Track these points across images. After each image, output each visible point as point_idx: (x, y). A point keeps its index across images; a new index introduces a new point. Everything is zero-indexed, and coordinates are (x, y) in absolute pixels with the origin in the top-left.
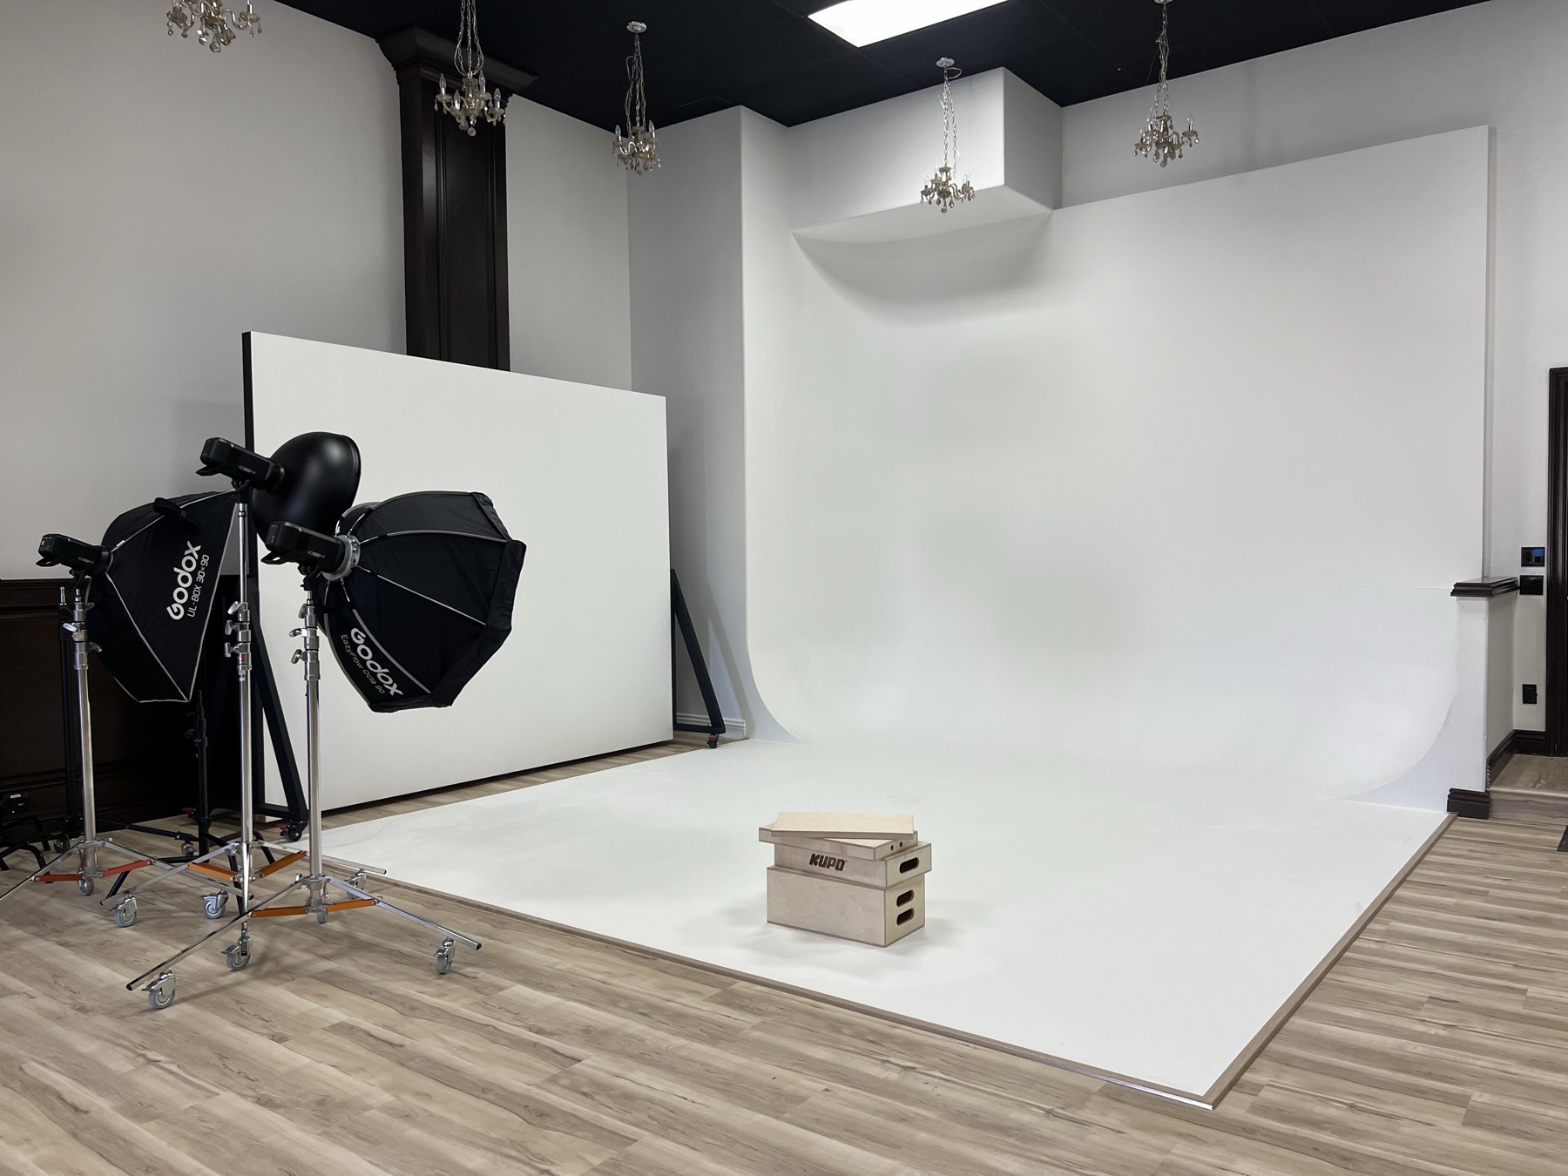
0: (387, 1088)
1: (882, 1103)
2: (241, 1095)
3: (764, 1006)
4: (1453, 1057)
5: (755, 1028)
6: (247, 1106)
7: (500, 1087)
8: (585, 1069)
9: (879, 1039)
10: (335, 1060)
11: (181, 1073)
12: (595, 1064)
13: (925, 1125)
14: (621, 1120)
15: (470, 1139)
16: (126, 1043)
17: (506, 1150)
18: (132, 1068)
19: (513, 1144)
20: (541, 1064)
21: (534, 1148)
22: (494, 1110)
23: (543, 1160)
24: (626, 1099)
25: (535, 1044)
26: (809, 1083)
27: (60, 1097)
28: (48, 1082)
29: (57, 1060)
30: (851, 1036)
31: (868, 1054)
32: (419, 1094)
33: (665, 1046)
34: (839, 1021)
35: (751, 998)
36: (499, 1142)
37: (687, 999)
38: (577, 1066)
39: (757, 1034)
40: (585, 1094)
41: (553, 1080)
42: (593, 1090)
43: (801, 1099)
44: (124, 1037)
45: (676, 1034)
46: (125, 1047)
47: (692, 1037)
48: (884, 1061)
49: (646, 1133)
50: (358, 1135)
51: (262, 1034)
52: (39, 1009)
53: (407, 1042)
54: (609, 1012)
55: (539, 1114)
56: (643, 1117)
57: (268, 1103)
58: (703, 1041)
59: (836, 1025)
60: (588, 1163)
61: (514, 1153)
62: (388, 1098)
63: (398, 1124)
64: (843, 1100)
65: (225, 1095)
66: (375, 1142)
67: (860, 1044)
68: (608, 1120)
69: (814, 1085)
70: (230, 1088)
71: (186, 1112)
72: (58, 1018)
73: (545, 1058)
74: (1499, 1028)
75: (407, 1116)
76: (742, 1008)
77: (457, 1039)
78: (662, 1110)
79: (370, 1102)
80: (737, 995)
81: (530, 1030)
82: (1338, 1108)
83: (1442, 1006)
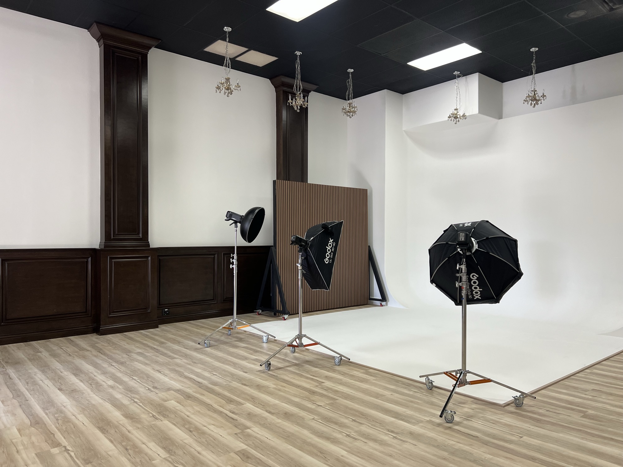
0: (274, 384)
1: (407, 398)
2: (238, 383)
3: (377, 376)
4: (589, 403)
5: (374, 380)
6: (240, 385)
7: (303, 386)
8: (325, 385)
9: (409, 385)
10: (260, 378)
11: (222, 377)
12: (328, 384)
13: (417, 403)
14: (335, 396)
15: (295, 396)
16: (207, 370)
17: (304, 399)
18: (210, 375)
19: (306, 397)
20: (314, 383)
21: (312, 399)
22: (301, 391)
23: (314, 401)
24: (336, 392)
25: (312, 379)
26: (387, 393)
27: (194, 380)
28: (191, 377)
29: (192, 373)
30: (402, 384)
31: (405, 388)
32: (282, 386)
33: (348, 382)
34: (398, 380)
35: (374, 373)
36: (303, 397)
37: (355, 372)
38: (323, 384)
39: (374, 381)
40: (325, 390)
41: (317, 386)
42: (327, 389)
43: (384, 396)
44: (207, 369)
45: (351, 379)
46: (207, 371)
47: (355, 380)
48: (410, 390)
49: (341, 398)
50: (268, 393)
51: (241, 371)
52: (184, 362)
53: (278, 375)
54: (333, 373)
55: (313, 393)
56: (340, 395)
57: (245, 385)
58: (359, 382)
59: (397, 381)
60: (325, 403)
61: (306, 399)
62: (275, 386)
63: (277, 391)
64: (396, 396)
65: (234, 382)
66: (272, 394)
67: (404, 386)
68: (330, 395)
69: (388, 393)
70: (235, 381)
71: (225, 385)
72: (189, 364)
73: (315, 381)
74: (611, 398)
75: (279, 390)
76: (371, 375)
77: (291, 376)
78: (346, 394)
79: (270, 387)
80: (370, 372)
81: (311, 375)
82: (544, 411)
83: (596, 391)
